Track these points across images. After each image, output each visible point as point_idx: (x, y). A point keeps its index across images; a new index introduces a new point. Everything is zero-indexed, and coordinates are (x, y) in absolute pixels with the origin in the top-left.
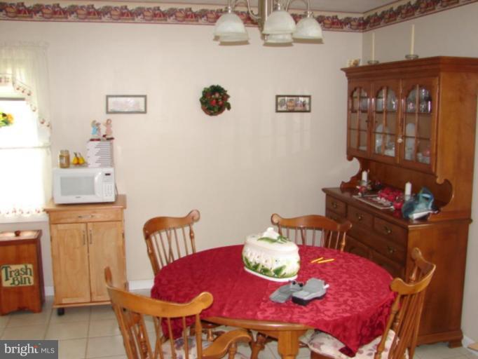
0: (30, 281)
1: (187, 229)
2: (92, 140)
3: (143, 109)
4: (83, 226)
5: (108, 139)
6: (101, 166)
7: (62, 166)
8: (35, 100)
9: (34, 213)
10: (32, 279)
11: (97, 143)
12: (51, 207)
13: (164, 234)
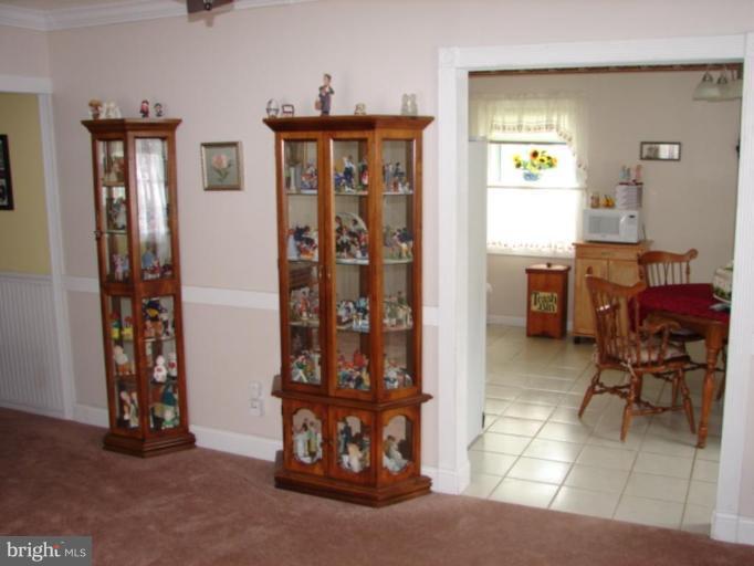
0: (555, 308)
1: (684, 265)
2: (622, 184)
3: (676, 157)
4: (605, 263)
5: (637, 184)
6: (627, 209)
7: (593, 207)
8: (575, 145)
9: (567, 250)
10: (556, 307)
11: (624, 187)
12: (581, 242)
13: (661, 265)
